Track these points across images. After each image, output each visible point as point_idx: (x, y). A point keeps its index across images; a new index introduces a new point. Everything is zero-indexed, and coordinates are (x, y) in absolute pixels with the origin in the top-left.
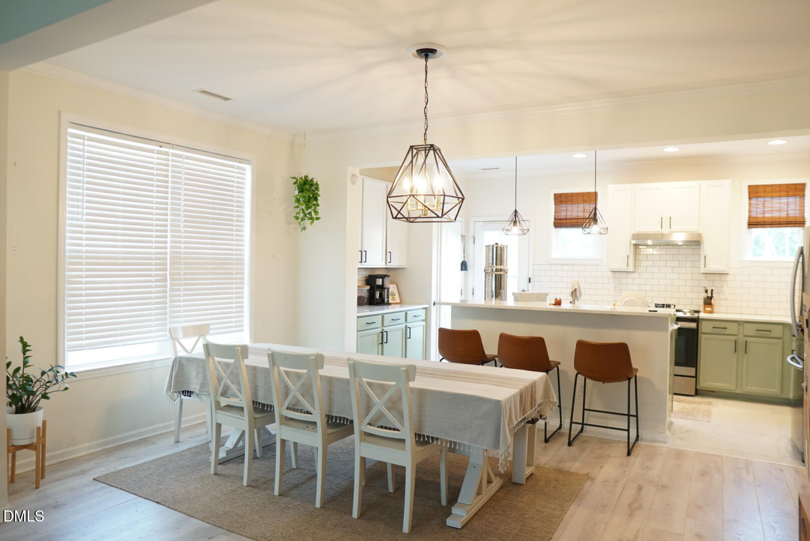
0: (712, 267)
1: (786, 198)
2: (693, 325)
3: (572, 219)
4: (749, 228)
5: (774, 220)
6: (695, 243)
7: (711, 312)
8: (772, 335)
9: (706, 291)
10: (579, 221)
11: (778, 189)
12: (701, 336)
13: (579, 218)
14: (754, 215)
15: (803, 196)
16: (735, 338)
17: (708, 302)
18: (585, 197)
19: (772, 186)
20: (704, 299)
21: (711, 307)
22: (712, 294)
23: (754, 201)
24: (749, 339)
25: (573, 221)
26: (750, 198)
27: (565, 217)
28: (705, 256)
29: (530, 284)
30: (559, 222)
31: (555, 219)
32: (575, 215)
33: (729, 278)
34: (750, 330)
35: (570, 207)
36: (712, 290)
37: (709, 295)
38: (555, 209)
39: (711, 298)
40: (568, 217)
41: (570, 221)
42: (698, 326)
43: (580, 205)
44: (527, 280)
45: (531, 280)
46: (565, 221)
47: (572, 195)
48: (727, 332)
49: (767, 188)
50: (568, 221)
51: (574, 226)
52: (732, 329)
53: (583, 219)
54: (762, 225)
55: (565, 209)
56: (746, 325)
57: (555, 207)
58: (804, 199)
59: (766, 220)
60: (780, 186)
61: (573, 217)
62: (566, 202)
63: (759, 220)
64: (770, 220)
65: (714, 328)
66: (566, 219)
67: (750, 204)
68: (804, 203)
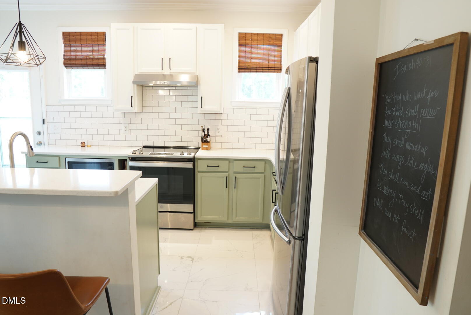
0: (208, 107)
1: (268, 46)
2: (189, 165)
3: (81, 59)
4: (239, 72)
5: (258, 66)
6: (194, 85)
7: (207, 149)
8: (256, 170)
9: (203, 130)
10: (89, 61)
11: (262, 38)
12: (197, 174)
13: (88, 58)
14: (243, 60)
15: (281, 46)
16: (227, 174)
17: (205, 139)
18: (93, 37)
19: (258, 34)
20: (202, 137)
21: (207, 145)
22: (208, 133)
23: (243, 48)
24: (238, 175)
25: (83, 61)
26: (240, 45)
27: (74, 57)
28: (201, 97)
29: (45, 125)
30: (69, 62)
31: (65, 59)
32: (84, 55)
33: (224, 117)
34: (238, 167)
35: (79, 47)
36: (208, 129)
37: (206, 133)
38: (65, 48)
39: (208, 135)
40: (78, 57)
41: (80, 61)
42: (194, 165)
43: (89, 45)
44: (41, 122)
45: (46, 122)
46: (74, 62)
47: (81, 34)
48: (219, 169)
49: (253, 36)
50: (78, 61)
51: (84, 66)
52: (224, 167)
53: (92, 59)
54: (249, 69)
55: (74, 48)
56: (235, 162)
57: (65, 46)
58: (281, 49)
59: (253, 65)
60: (263, 35)
61: (82, 57)
62: (75, 42)
63: (247, 65)
64: (255, 66)
65: (208, 166)
66: (76, 59)
67: (240, 50)
68: (281, 51)
